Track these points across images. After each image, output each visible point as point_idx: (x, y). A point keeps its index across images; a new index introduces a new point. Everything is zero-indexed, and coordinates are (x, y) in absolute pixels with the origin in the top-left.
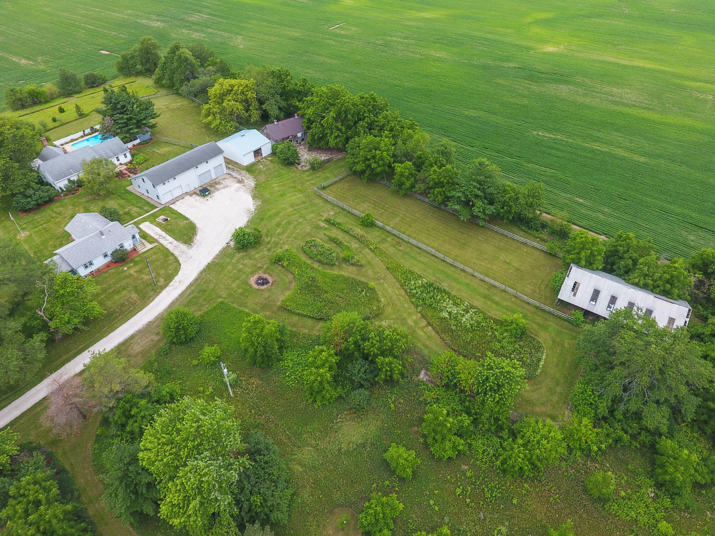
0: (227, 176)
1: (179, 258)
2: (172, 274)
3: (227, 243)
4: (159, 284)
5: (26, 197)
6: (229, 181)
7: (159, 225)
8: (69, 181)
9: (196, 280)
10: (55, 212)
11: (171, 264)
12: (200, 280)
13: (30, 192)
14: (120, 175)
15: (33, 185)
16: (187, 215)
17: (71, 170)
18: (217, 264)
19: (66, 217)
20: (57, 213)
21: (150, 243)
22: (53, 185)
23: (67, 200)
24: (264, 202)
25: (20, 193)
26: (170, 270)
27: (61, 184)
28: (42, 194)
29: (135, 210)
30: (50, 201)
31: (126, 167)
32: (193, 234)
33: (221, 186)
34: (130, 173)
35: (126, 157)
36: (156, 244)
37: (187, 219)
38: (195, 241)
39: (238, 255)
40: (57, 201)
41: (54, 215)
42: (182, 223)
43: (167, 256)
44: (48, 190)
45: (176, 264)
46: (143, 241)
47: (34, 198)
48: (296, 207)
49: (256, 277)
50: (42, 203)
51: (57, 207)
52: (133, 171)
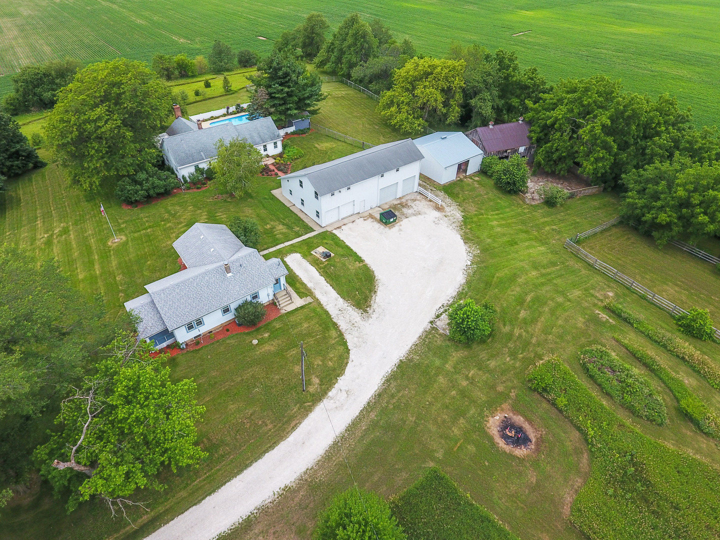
0: (419, 197)
1: (348, 338)
2: (334, 370)
3: (431, 322)
4: (311, 389)
5: (136, 182)
6: (421, 205)
7: (315, 263)
8: (197, 168)
9: (379, 396)
10: (169, 212)
11: (333, 347)
12: (386, 398)
13: (142, 176)
14: (266, 170)
15: (149, 166)
16: (360, 254)
17: (202, 153)
18: (417, 366)
19: (181, 223)
20: (170, 214)
21: (301, 295)
22: (176, 172)
23: (188, 196)
24: (484, 250)
25: (128, 176)
26: (331, 360)
27: (185, 171)
28: (157, 182)
29: (280, 228)
30: (166, 193)
31: (274, 161)
32: (370, 291)
33: (410, 211)
34: (279, 170)
35: (276, 147)
36: (309, 300)
37: (359, 259)
38: (375, 306)
39: (457, 355)
40: (174, 195)
41: (166, 216)
42: (353, 266)
43: (327, 329)
44: (167, 178)
45: (341, 348)
46: (290, 289)
47: (146, 185)
48: (543, 271)
49: (498, 417)
50: (155, 195)
51: (173, 205)
52: (282, 167)
